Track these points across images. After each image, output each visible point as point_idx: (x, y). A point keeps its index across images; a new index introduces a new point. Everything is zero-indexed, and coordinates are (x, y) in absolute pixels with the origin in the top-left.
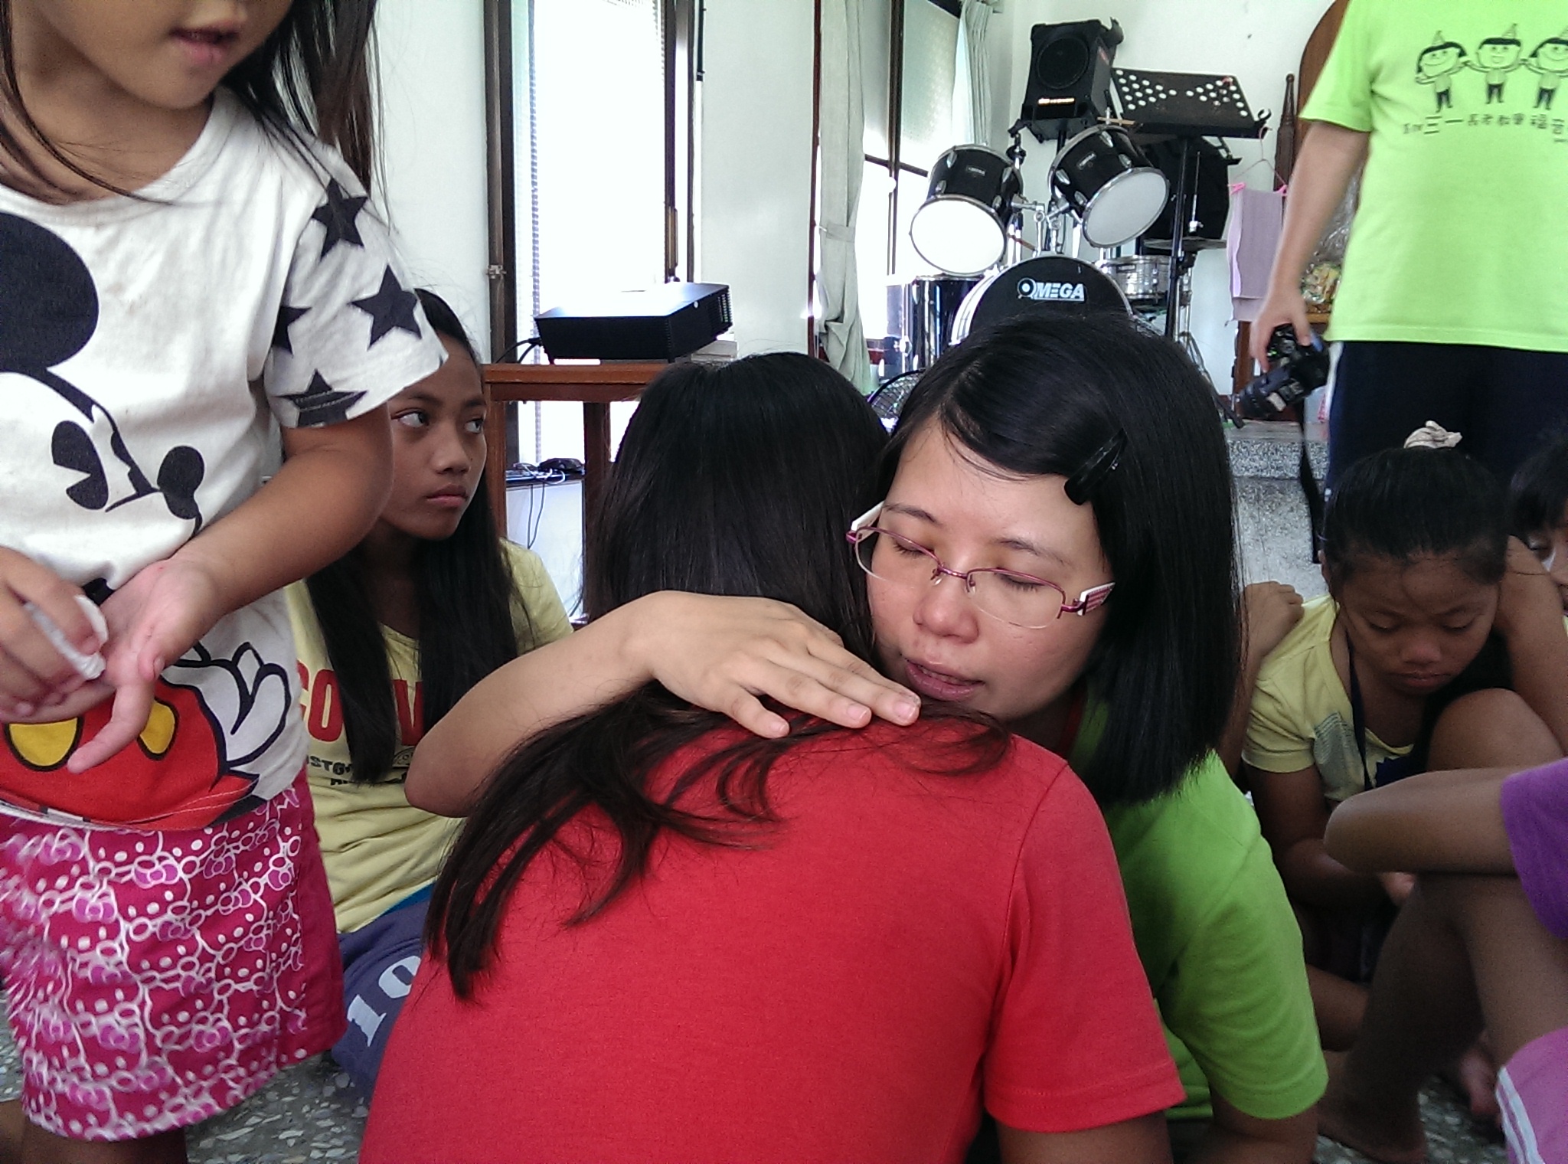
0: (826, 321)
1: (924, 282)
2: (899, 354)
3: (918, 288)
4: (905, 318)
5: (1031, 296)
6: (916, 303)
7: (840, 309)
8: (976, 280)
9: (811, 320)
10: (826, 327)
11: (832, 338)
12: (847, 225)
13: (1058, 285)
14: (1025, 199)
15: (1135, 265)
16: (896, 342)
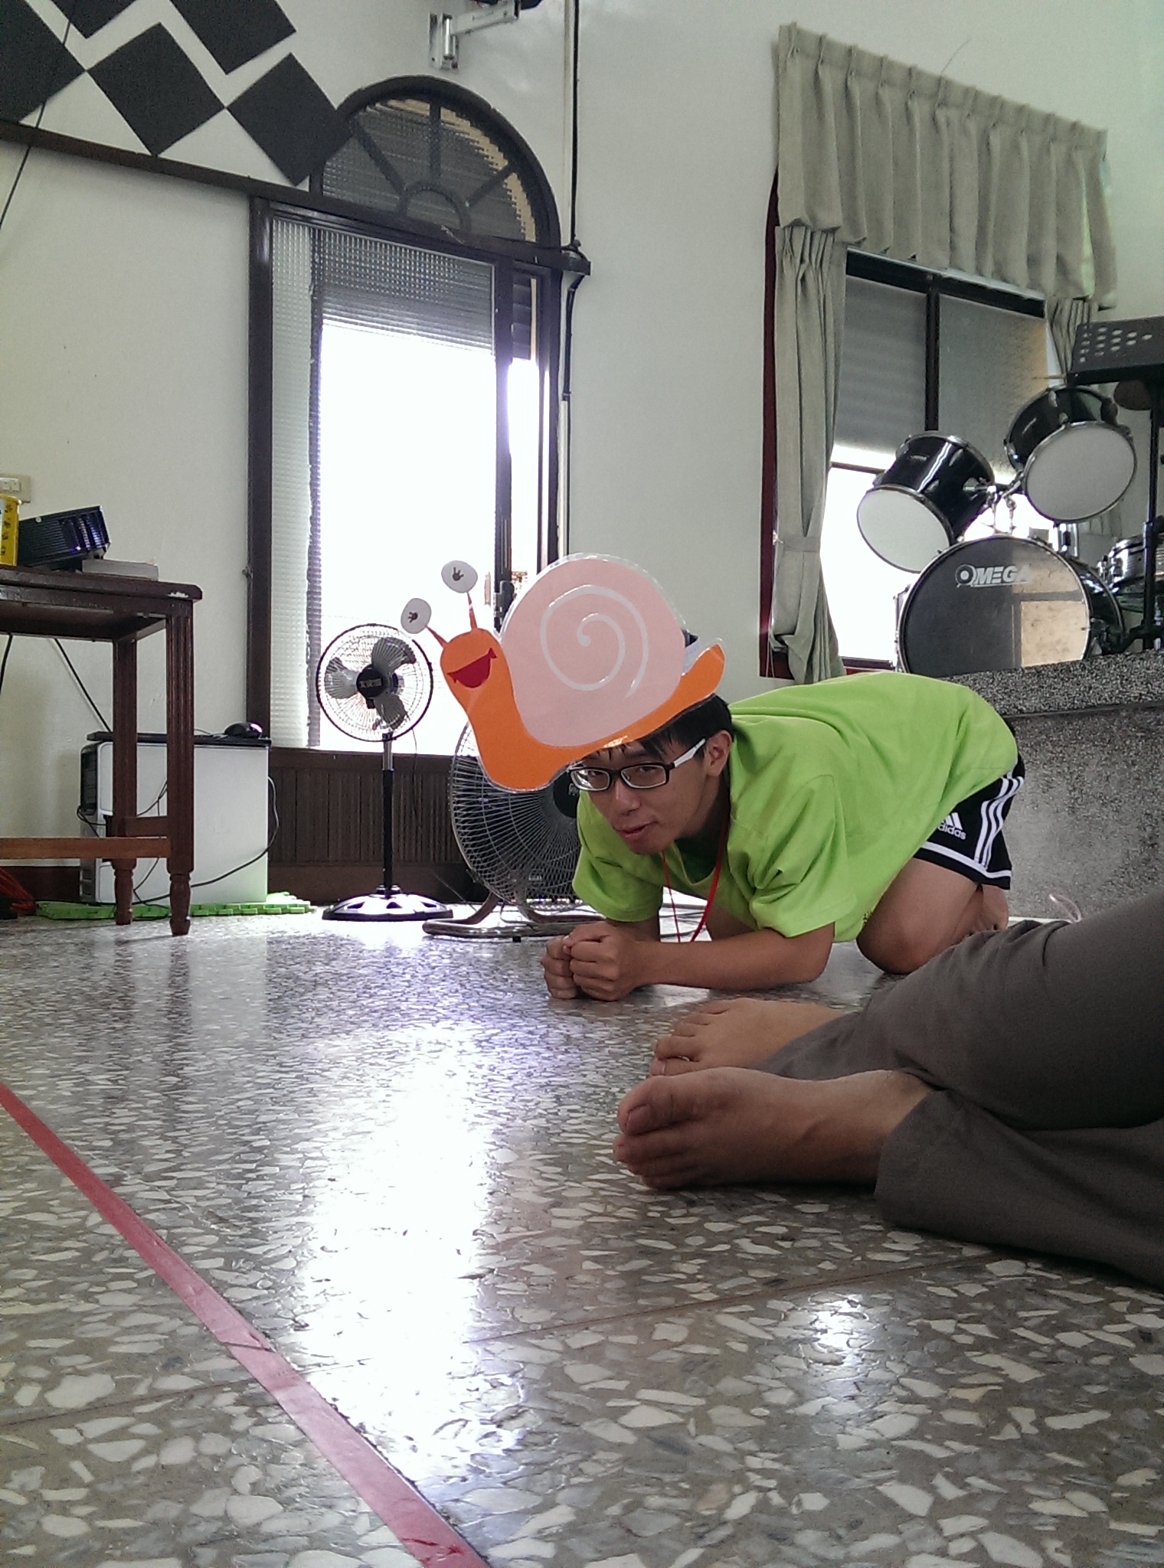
0: (775, 635)
5: (970, 583)
7: (795, 622)
10: (780, 641)
12: (805, 535)
13: (1001, 569)
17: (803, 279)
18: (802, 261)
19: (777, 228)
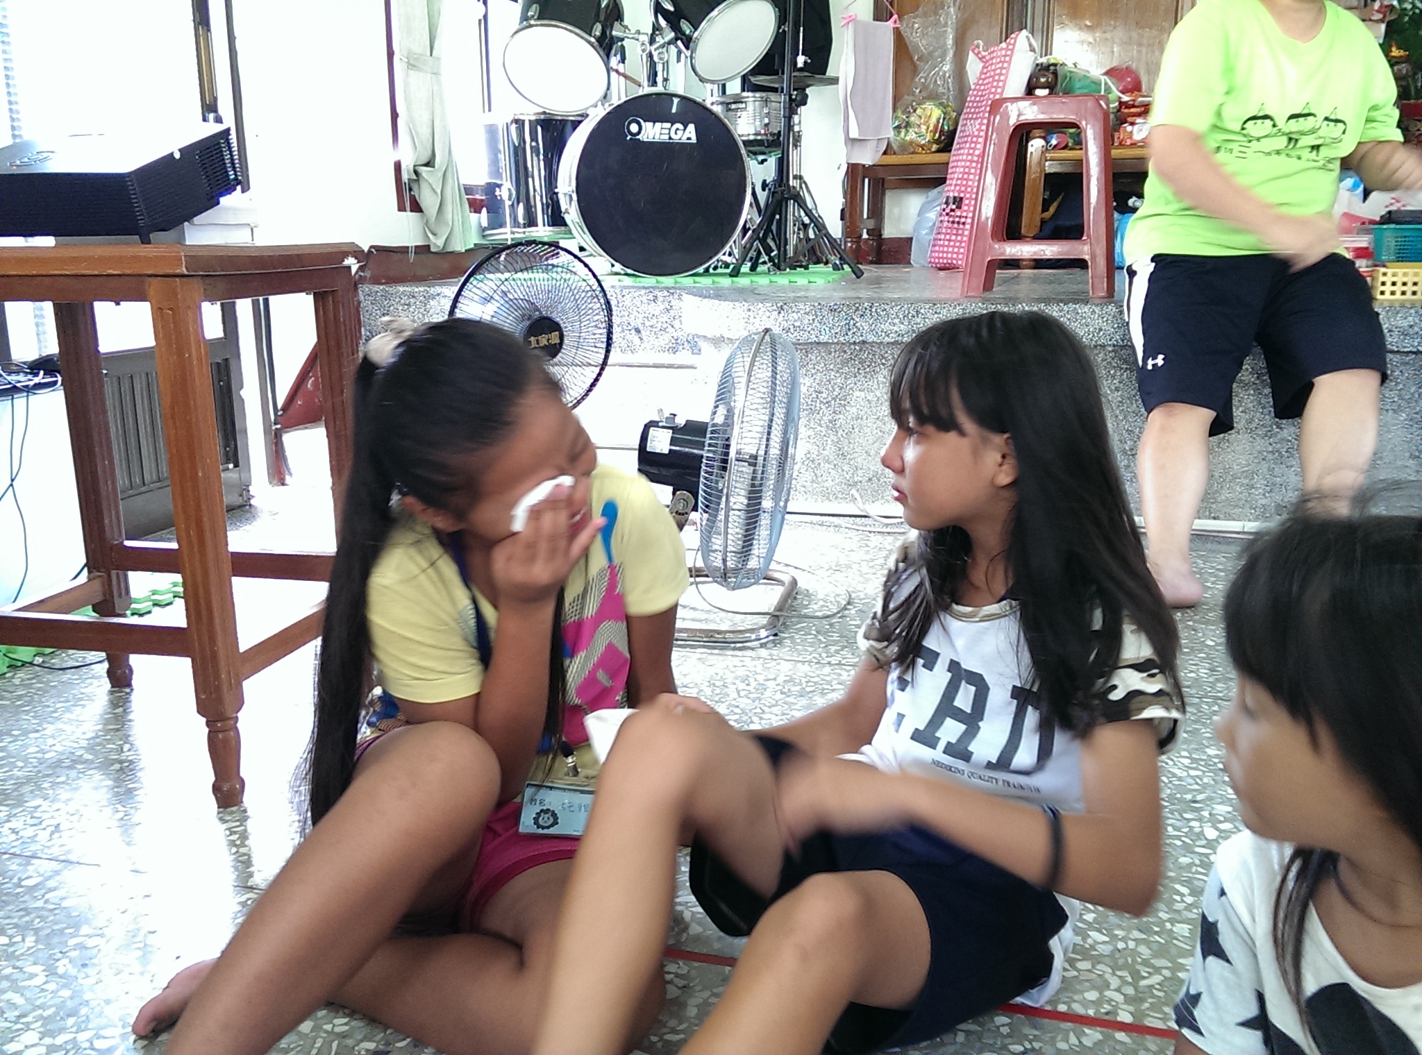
0: (415, 166)
1: (523, 121)
2: (502, 201)
3: (517, 128)
4: (505, 161)
5: (638, 137)
6: (517, 144)
7: (430, 152)
8: (580, 119)
9: (398, 166)
10: (416, 172)
11: (424, 186)
12: (431, 55)
13: (668, 125)
14: (626, 27)
15: (746, 102)
16: (497, 189)
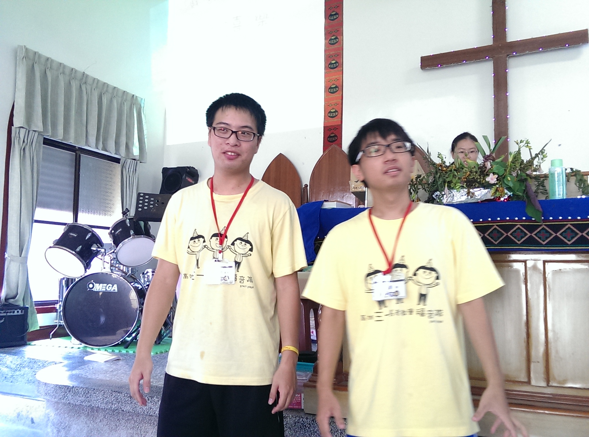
5: (92, 289)
7: (15, 293)
12: (20, 256)
13: (106, 285)
17: (24, 149)
18: (24, 141)
19: (12, 127)
